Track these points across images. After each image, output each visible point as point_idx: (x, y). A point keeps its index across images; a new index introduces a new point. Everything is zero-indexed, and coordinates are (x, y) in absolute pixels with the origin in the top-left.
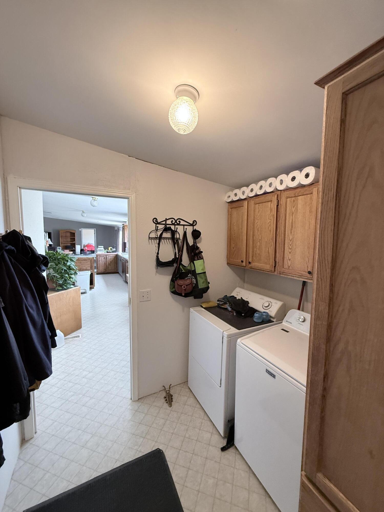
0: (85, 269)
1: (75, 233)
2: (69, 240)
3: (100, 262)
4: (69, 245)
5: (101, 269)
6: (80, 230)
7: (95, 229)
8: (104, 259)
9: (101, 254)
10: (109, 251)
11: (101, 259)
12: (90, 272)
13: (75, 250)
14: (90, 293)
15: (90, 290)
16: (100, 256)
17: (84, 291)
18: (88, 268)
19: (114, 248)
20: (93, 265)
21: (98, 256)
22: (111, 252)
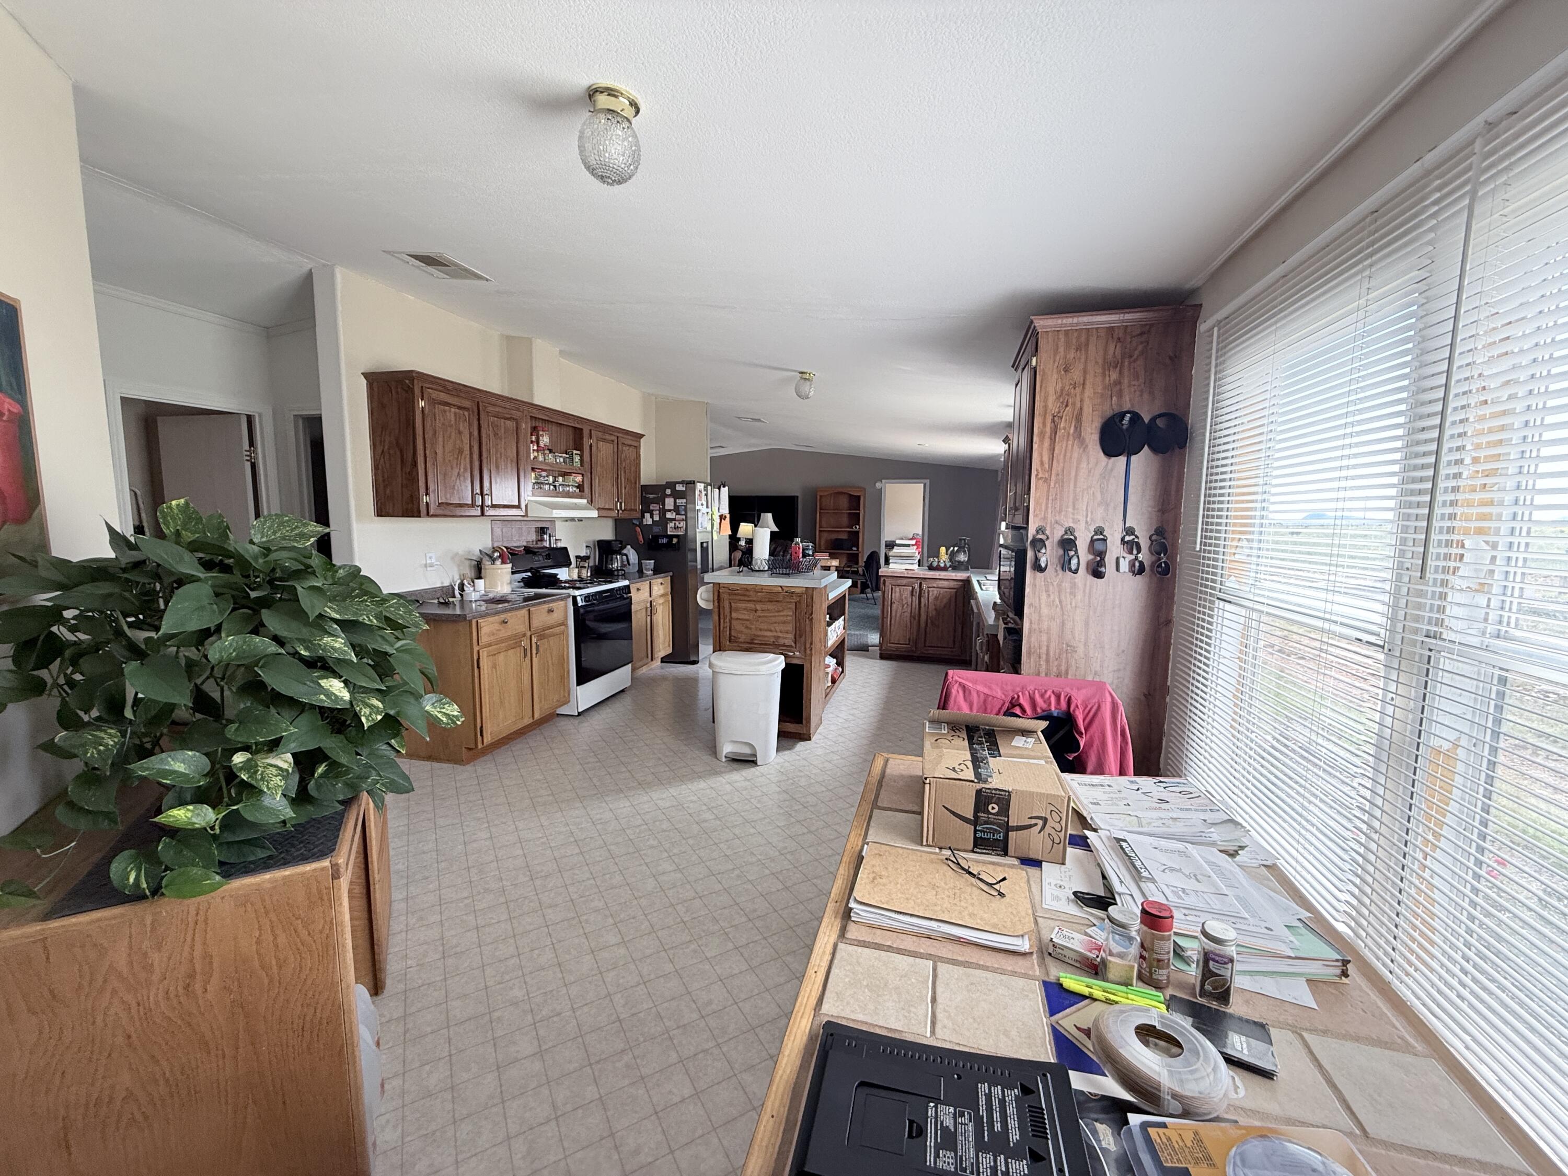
0: (772, 640)
1: (859, 497)
2: (845, 520)
3: (894, 606)
4: (844, 536)
5: (899, 637)
6: (878, 485)
7: (928, 482)
8: (912, 595)
9: (903, 573)
10: (935, 564)
11: (898, 594)
12: (781, 663)
13: (857, 554)
14: (778, 764)
15: (778, 751)
16: (894, 583)
17: (747, 751)
18: (786, 638)
19: (961, 549)
20: (808, 629)
21: (888, 581)
22: (945, 569)
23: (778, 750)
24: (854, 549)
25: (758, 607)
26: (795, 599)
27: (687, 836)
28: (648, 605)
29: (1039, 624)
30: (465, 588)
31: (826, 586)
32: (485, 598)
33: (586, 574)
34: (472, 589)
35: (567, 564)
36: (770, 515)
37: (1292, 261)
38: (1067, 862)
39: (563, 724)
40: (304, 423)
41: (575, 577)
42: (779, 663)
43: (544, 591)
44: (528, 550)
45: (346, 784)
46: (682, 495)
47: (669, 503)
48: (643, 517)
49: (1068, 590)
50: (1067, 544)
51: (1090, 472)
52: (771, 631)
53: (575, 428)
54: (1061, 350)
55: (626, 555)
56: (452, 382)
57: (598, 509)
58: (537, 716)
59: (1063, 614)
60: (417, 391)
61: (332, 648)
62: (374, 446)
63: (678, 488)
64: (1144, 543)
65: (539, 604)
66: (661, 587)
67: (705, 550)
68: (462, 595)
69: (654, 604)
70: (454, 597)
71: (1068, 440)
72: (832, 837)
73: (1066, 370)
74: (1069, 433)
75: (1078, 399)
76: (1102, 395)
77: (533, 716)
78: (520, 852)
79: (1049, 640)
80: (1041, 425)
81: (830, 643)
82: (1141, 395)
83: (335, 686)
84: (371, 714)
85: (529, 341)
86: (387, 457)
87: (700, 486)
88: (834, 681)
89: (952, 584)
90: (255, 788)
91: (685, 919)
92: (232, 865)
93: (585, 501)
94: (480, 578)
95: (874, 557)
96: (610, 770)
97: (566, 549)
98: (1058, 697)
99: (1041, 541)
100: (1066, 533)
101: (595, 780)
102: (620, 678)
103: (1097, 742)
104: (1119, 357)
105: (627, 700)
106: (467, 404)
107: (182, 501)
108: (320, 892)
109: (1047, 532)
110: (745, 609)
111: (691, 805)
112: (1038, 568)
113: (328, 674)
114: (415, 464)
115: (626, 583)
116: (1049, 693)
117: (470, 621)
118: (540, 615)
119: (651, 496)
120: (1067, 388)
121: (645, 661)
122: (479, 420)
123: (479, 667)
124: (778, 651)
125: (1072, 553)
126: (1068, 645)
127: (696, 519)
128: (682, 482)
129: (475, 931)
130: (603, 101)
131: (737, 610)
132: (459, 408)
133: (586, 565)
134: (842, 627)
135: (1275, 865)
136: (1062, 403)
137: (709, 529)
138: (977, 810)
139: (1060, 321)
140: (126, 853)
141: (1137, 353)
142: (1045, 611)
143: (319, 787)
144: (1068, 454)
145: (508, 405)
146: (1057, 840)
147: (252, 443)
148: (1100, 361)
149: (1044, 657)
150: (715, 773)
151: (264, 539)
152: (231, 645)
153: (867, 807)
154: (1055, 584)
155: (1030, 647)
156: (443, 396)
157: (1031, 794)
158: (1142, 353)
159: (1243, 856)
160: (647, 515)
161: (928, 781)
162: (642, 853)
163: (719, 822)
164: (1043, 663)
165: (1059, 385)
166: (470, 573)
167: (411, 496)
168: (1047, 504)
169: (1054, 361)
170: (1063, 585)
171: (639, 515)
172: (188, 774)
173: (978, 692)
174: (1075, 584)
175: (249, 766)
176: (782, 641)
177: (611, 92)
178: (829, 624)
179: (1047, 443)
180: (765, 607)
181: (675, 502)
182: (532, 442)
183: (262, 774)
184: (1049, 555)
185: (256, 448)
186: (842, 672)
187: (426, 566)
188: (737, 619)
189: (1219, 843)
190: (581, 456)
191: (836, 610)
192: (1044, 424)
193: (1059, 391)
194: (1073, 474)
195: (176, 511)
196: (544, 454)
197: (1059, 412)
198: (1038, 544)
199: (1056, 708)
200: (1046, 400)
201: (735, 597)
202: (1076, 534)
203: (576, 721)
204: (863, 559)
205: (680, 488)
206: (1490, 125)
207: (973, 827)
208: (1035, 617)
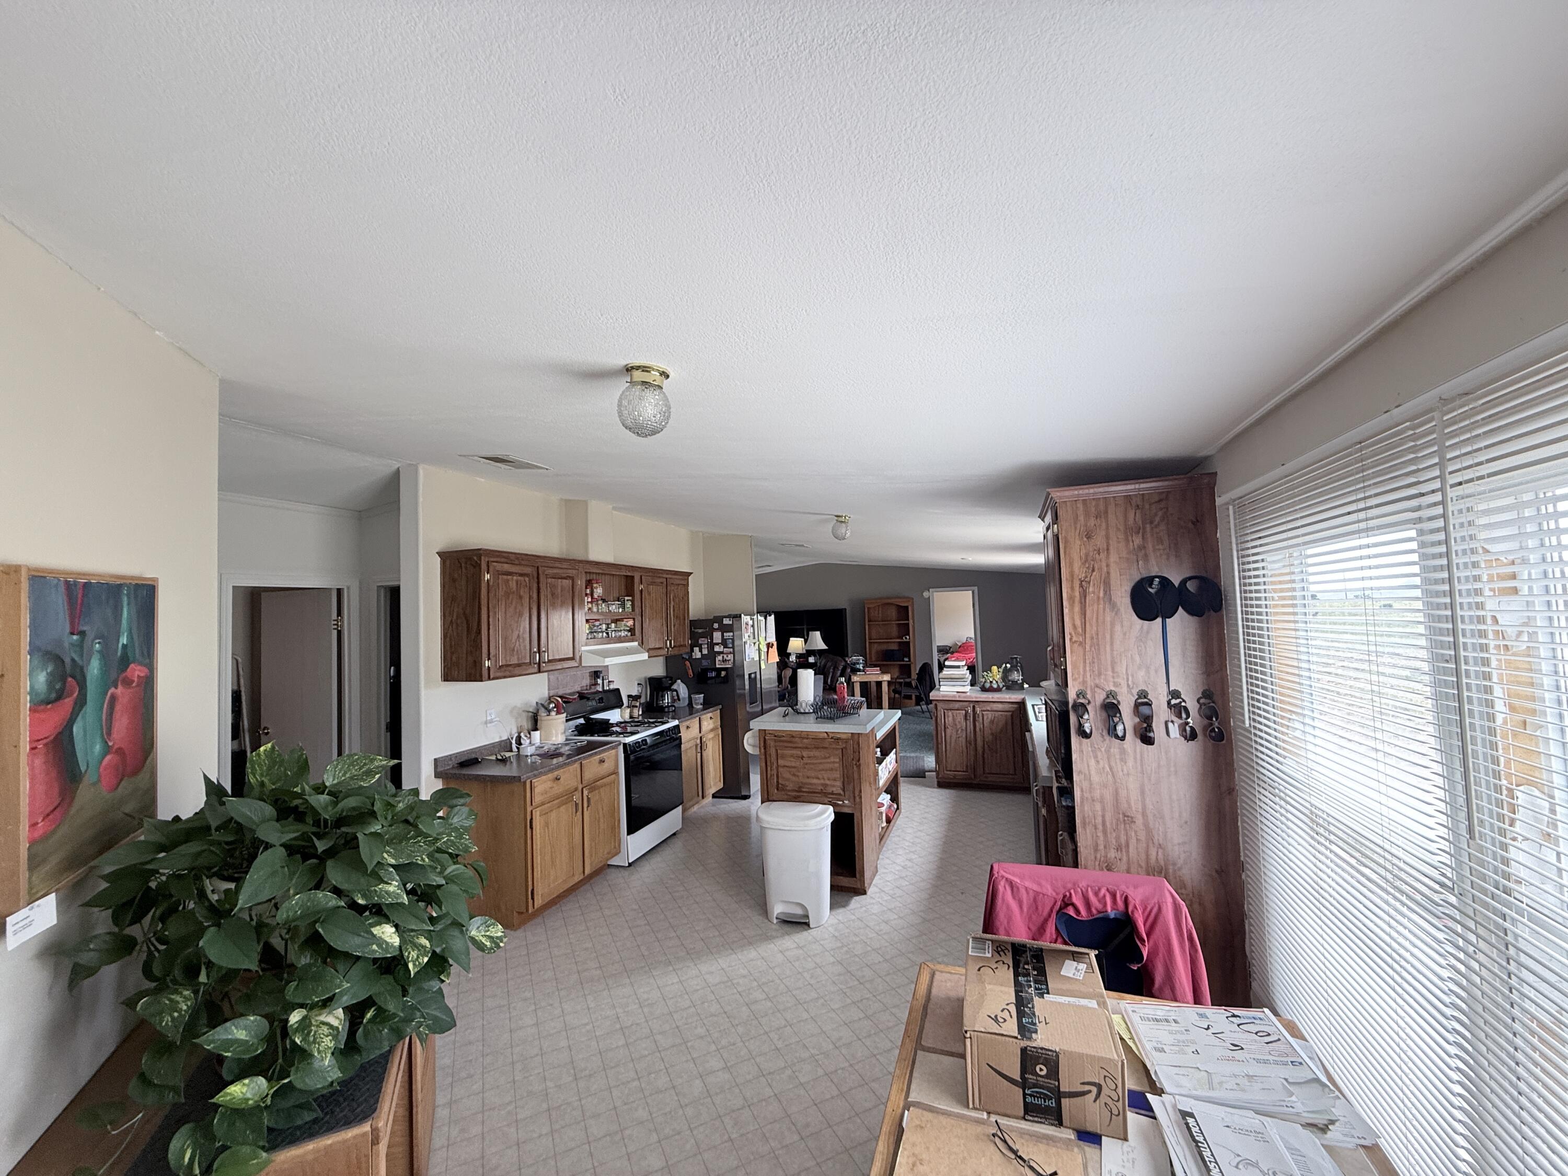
0: (820, 788)
1: (907, 607)
2: (894, 631)
3: (948, 731)
4: (894, 647)
5: (957, 764)
6: (926, 594)
7: (976, 588)
8: (966, 719)
9: (954, 696)
10: (987, 685)
11: (951, 719)
12: (829, 816)
13: (909, 666)
14: (832, 925)
15: (831, 909)
16: (946, 706)
17: (799, 911)
18: (834, 786)
19: (1014, 667)
20: (856, 776)
21: (940, 705)
22: (998, 690)
23: (833, 907)
24: (906, 659)
25: (805, 754)
26: (841, 745)
27: (737, 1022)
28: (698, 741)
29: (1090, 792)
30: (522, 741)
31: (872, 730)
32: (541, 751)
33: (637, 712)
34: (528, 741)
35: (619, 704)
36: (818, 633)
37: (1290, 466)
38: (1130, 1136)
39: (613, 875)
40: (386, 593)
41: (627, 717)
42: (828, 814)
43: (596, 738)
44: (582, 696)
45: (392, 1029)
46: (730, 628)
47: (717, 637)
48: (692, 651)
49: (1118, 757)
50: (1111, 708)
51: (1125, 634)
52: (818, 778)
53: (627, 576)
54: (1082, 518)
55: (676, 691)
56: (515, 554)
57: (648, 650)
58: (587, 872)
59: (1115, 782)
60: (484, 566)
61: (387, 892)
62: (444, 616)
63: (725, 622)
64: (1192, 705)
65: (591, 755)
66: (711, 722)
67: (753, 680)
68: (518, 748)
69: (704, 739)
70: (511, 751)
71: (1098, 605)
72: (891, 1024)
73: (1089, 537)
74: (1098, 598)
75: (1104, 564)
76: (1128, 559)
77: (584, 872)
78: (564, 1043)
79: (1103, 809)
80: (1069, 590)
81: (881, 783)
82: (1168, 559)
83: (387, 933)
84: (418, 957)
85: (585, 503)
86: (454, 626)
87: (745, 619)
88: (889, 821)
89: (1007, 707)
90: (305, 1051)
91: (734, 1136)
92: (281, 1132)
93: (636, 644)
94: (536, 729)
95: (926, 670)
96: (659, 936)
97: (618, 690)
98: (1114, 896)
99: (1083, 705)
100: (1108, 697)
101: (643, 948)
102: (671, 821)
103: (1162, 950)
104: (1140, 522)
105: (678, 844)
106: (528, 570)
107: (269, 745)
108: (358, 1159)
109: (1089, 696)
110: (792, 756)
111: (741, 981)
112: (1085, 735)
113: (383, 920)
114: (479, 632)
115: (676, 722)
116: (1103, 891)
117: (525, 783)
118: (593, 766)
119: (700, 631)
120: (1091, 554)
121: (696, 799)
122: (538, 583)
123: (531, 828)
124: (826, 800)
125: (1116, 720)
126: (1125, 816)
127: (743, 652)
128: (729, 616)
129: (515, 1147)
130: (638, 375)
131: (783, 757)
132: (521, 575)
133: (638, 704)
134: (894, 761)
135: (1376, 1146)
136: (1088, 568)
137: (757, 658)
138: (1024, 1070)
139: (1076, 492)
140: (185, 1129)
141: (1157, 519)
142: (1095, 778)
143: (366, 1034)
144: (1101, 618)
145: (565, 565)
146: (1115, 1112)
147: (339, 613)
148: (1122, 528)
149: (1100, 827)
150: (767, 938)
151: (335, 782)
152: (296, 903)
153: (910, 1046)
154: (1103, 749)
155: (1084, 817)
156: (506, 567)
157: (1081, 1056)
158: (1162, 519)
159: (1334, 1134)
160: (696, 649)
161: (968, 1035)
162: (689, 1044)
163: (769, 1004)
164: (1100, 834)
165: (1083, 551)
166: (527, 724)
167: (475, 662)
168: (1085, 667)
169: (1076, 528)
170: (1112, 750)
171: (688, 650)
172: (247, 1041)
173: (1026, 888)
174: (1124, 749)
175: (305, 1024)
176: (830, 790)
177: (645, 369)
178: (880, 762)
179: (1077, 608)
180: (812, 754)
181: (723, 636)
182: (586, 595)
183: (314, 1035)
184: (1091, 721)
185: (342, 618)
186: (898, 808)
187: (486, 723)
188: (785, 766)
189: (1305, 1115)
190: (633, 601)
191: (887, 745)
192: (1072, 588)
193: (1083, 557)
194: (1108, 637)
195: (263, 757)
196: (597, 605)
197: (1086, 577)
198: (1081, 708)
199: (1113, 909)
200: (1071, 565)
201: (781, 744)
202: (1119, 698)
203: (626, 873)
204: (915, 670)
205: (726, 621)
206: (1444, 401)
207: (1021, 1090)
208: (1085, 785)
